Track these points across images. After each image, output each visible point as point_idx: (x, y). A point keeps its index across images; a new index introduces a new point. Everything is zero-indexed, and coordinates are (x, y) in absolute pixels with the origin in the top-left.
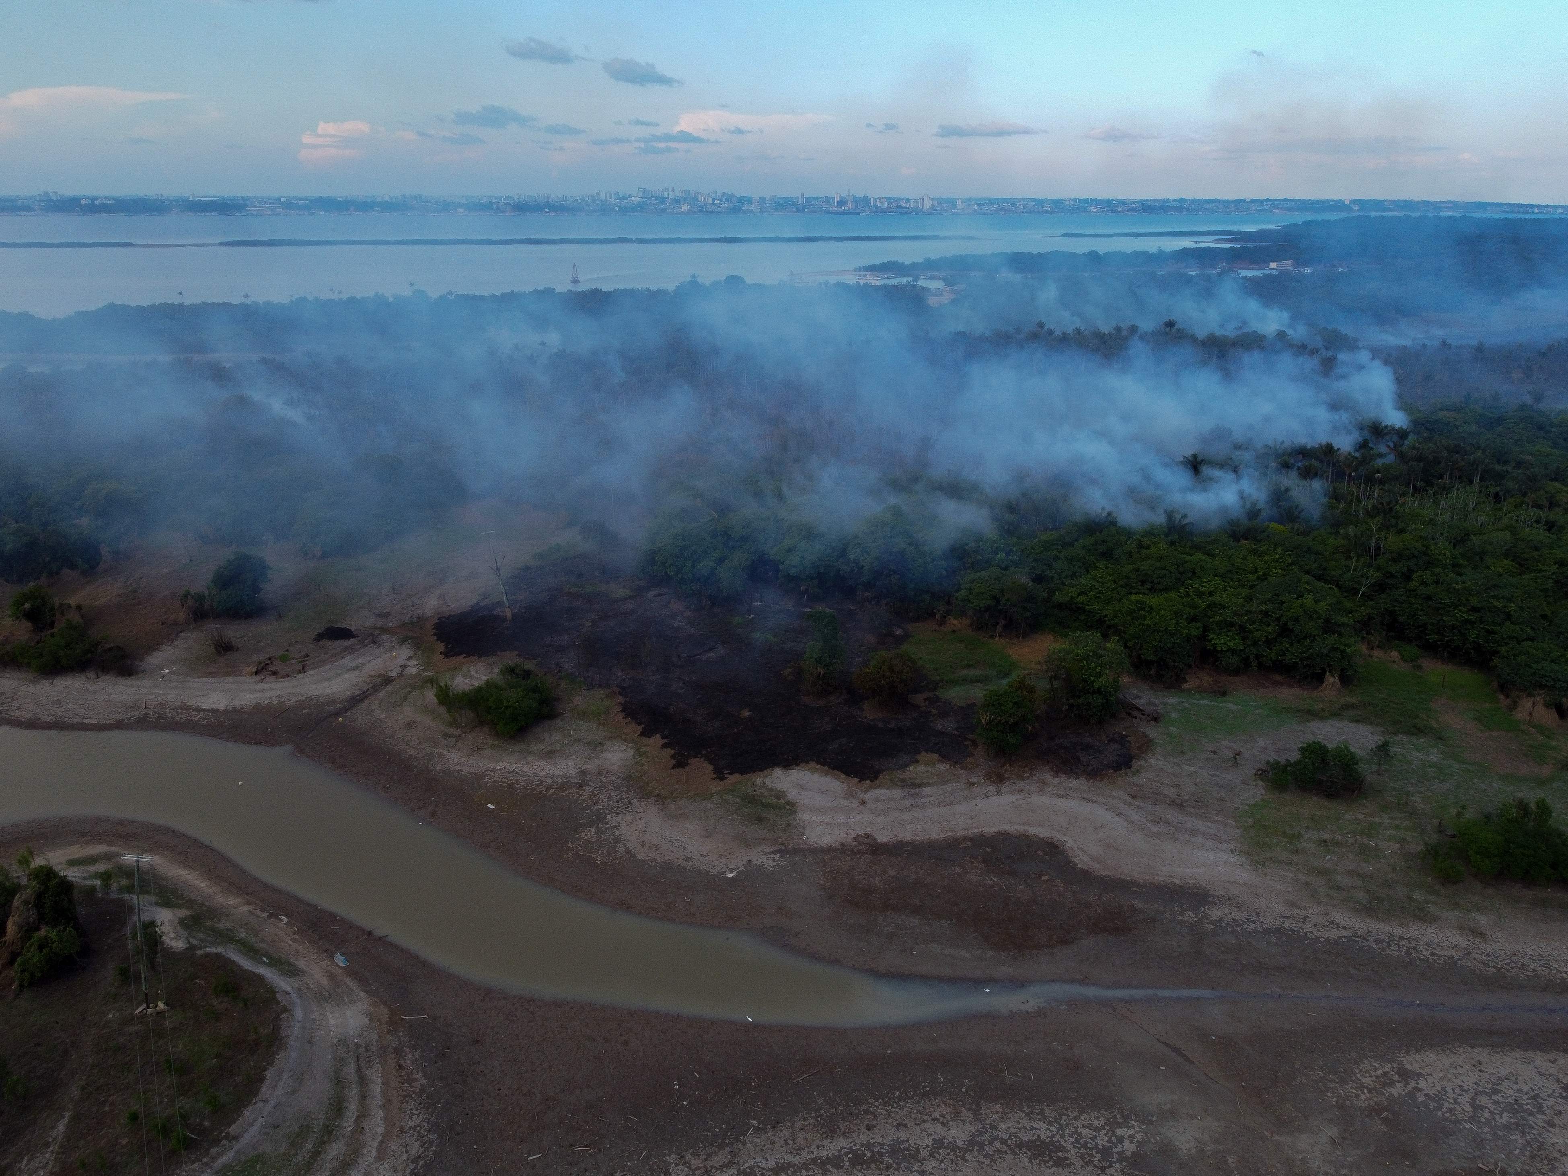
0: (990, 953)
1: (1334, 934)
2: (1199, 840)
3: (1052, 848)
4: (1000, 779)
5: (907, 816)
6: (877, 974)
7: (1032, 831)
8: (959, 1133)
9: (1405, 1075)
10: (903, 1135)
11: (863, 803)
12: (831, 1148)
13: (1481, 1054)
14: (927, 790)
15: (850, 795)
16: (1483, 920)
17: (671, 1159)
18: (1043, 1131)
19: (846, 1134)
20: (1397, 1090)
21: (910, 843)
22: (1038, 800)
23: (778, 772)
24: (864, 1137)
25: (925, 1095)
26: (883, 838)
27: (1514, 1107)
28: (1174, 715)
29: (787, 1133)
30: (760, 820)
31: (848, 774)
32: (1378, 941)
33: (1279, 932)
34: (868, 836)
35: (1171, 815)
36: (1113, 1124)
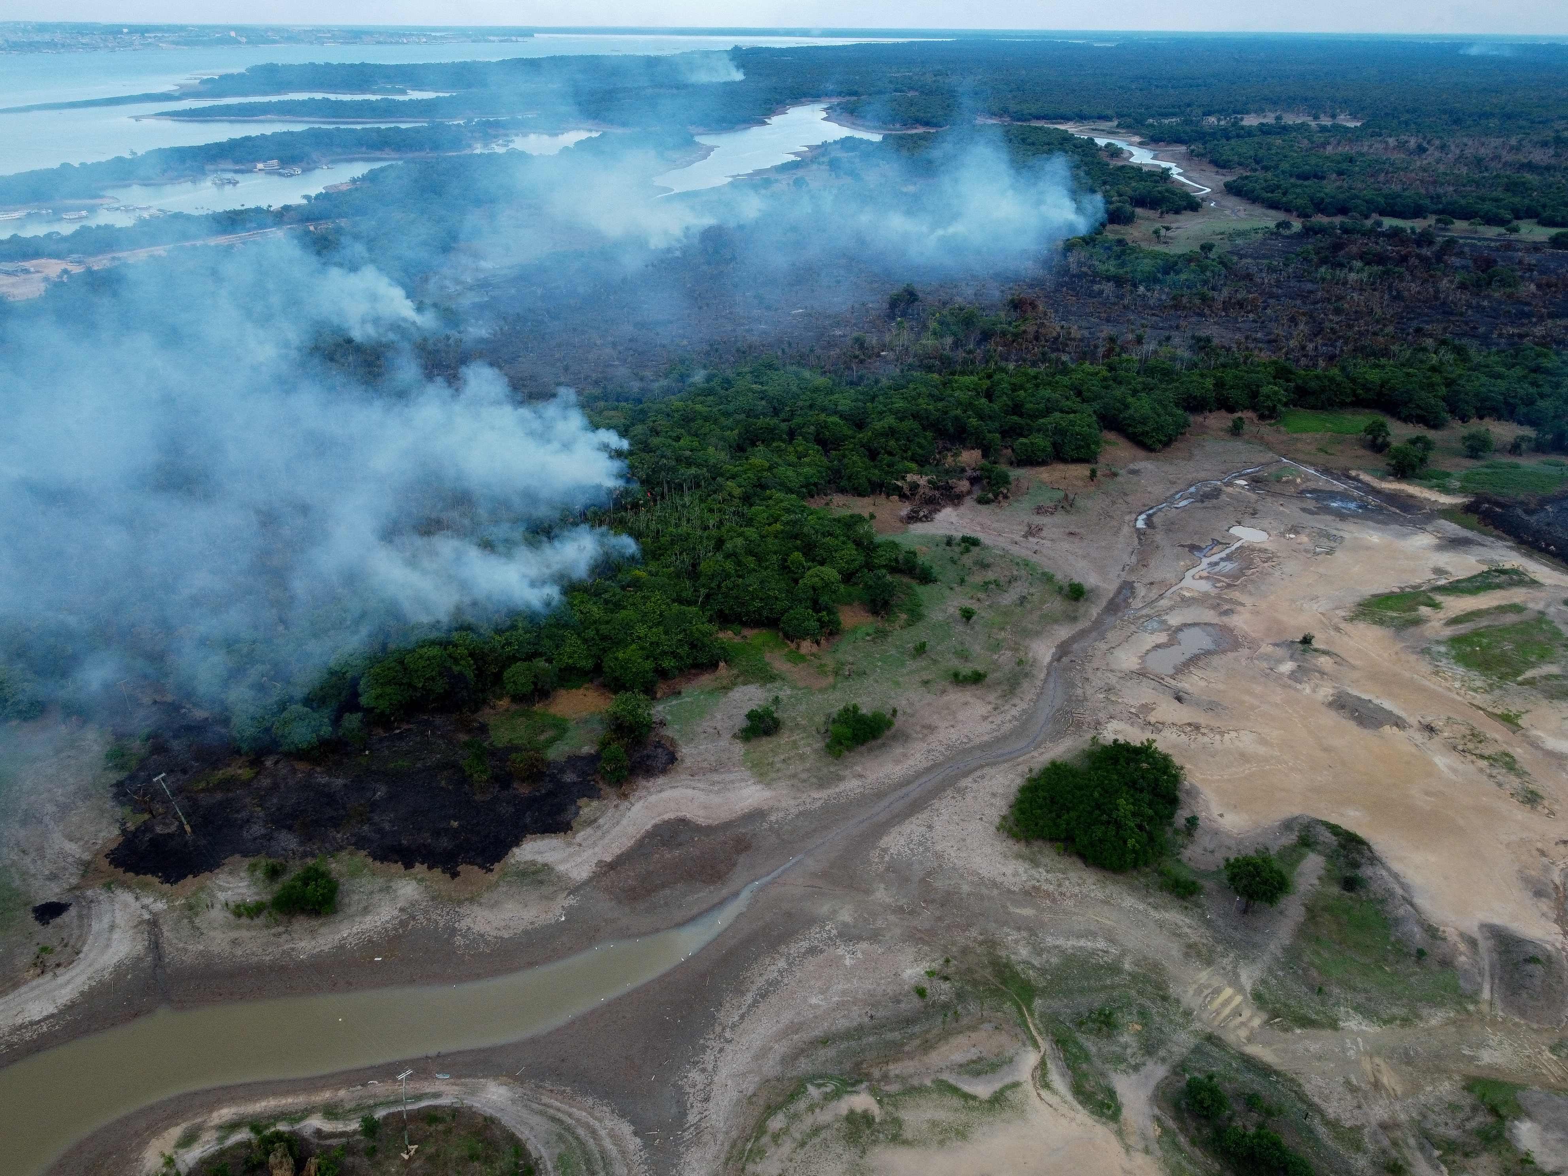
0: (712, 888)
1: (818, 804)
2: (737, 785)
3: (683, 821)
4: (625, 796)
5: (606, 840)
6: (680, 925)
7: (666, 817)
8: (782, 964)
9: (885, 850)
10: (765, 977)
11: (580, 845)
12: (749, 998)
13: (897, 829)
14: (601, 821)
15: (569, 844)
16: (858, 769)
17: (702, 1041)
18: (805, 944)
19: (748, 990)
20: (887, 858)
21: (622, 854)
22: (653, 798)
23: (515, 850)
24: (754, 988)
25: (756, 959)
26: (609, 859)
27: (920, 844)
28: (669, 717)
29: (728, 1005)
30: (541, 882)
31: (555, 833)
32: (835, 798)
33: (801, 814)
34: (600, 861)
35: (716, 777)
36: (823, 927)
